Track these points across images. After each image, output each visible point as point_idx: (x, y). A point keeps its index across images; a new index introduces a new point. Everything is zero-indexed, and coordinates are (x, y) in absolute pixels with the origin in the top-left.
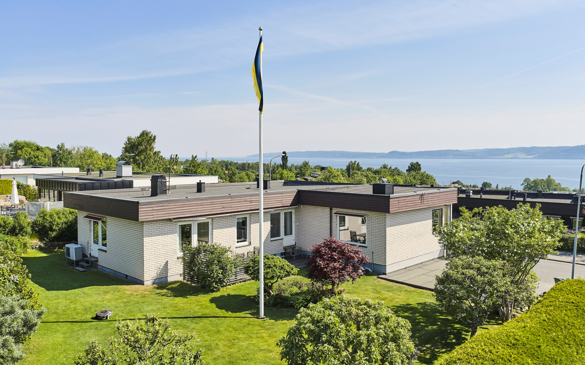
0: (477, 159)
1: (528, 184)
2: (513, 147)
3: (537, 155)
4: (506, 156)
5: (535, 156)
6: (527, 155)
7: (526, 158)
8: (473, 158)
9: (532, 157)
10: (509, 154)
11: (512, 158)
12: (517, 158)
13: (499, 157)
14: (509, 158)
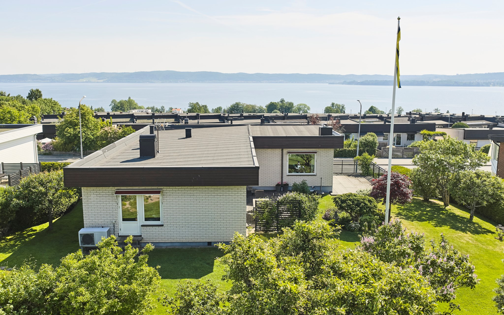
0: (55, 82)
1: (114, 105)
2: (85, 73)
3: (106, 79)
4: (81, 80)
5: (104, 80)
6: (98, 79)
7: (98, 82)
8: (51, 82)
9: (102, 81)
10: (83, 78)
11: (86, 82)
12: (91, 82)
13: (74, 81)
14: (83, 82)
